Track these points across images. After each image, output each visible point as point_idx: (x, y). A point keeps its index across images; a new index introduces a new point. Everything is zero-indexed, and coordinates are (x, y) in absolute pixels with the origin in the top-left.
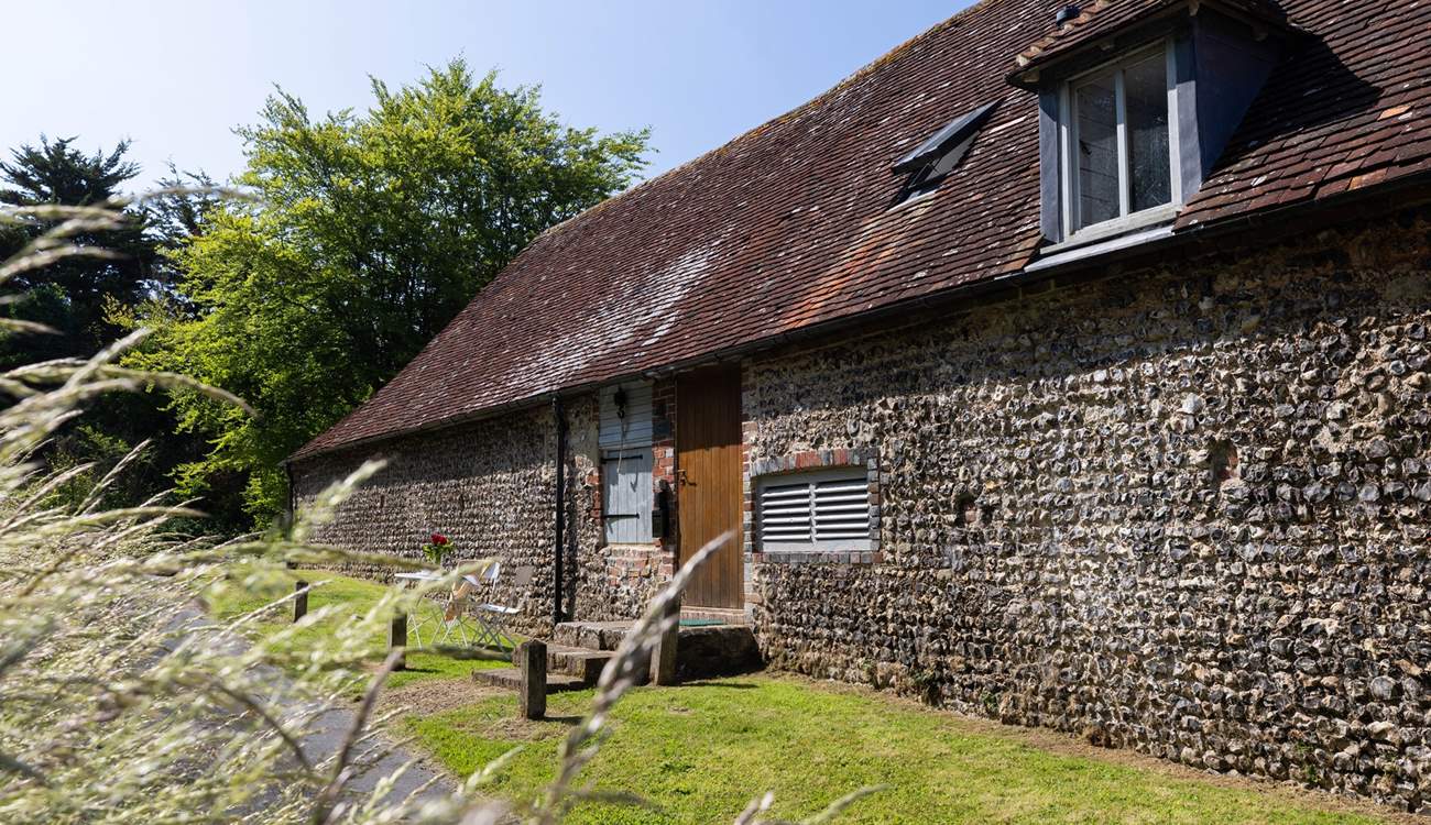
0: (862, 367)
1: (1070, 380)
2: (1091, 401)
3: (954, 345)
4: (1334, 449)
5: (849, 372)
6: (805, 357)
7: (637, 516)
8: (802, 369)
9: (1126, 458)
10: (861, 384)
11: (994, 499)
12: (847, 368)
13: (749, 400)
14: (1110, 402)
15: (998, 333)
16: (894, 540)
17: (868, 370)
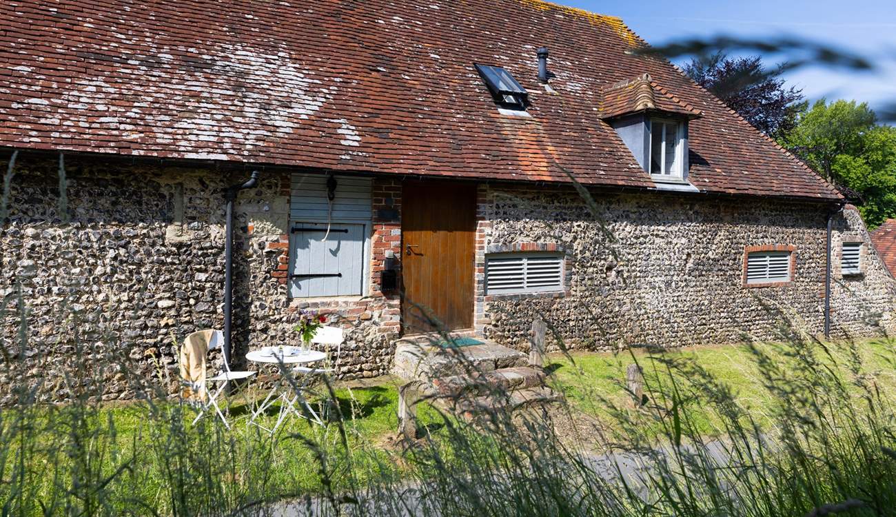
0: (567, 206)
1: (653, 227)
2: (657, 236)
3: (613, 206)
4: (712, 257)
5: (560, 207)
6: (530, 193)
7: (340, 275)
8: (528, 199)
9: (665, 256)
10: (566, 214)
11: (621, 268)
12: (558, 204)
13: (484, 208)
14: (663, 238)
15: (631, 206)
16: (577, 286)
17: (571, 208)
